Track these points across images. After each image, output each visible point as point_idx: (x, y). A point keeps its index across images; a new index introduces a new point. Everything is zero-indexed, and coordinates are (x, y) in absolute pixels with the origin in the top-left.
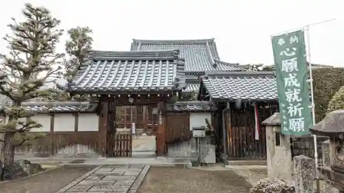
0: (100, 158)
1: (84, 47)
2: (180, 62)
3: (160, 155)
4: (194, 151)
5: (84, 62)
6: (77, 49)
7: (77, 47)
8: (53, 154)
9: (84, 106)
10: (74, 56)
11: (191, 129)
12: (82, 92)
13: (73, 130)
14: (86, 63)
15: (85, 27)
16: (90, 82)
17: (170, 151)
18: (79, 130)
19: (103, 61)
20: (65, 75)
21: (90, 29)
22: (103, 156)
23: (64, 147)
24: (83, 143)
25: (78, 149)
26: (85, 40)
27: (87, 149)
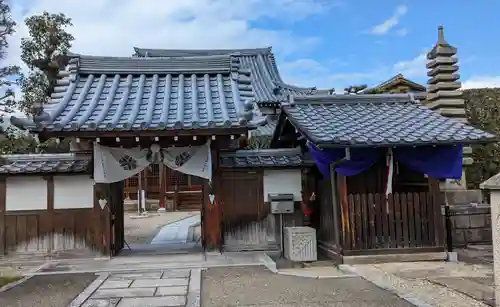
0: (99, 258)
1: (56, 53)
2: (243, 78)
3: (212, 249)
4: (272, 239)
5: (61, 78)
6: (44, 56)
7: (42, 52)
8: (6, 254)
9: (64, 162)
10: (37, 69)
11: (266, 200)
12: (63, 134)
13: (44, 206)
14: (65, 80)
15: (57, 13)
16: (76, 114)
17: (229, 240)
18: (55, 207)
19: (97, 76)
20: (23, 104)
21: (66, 18)
22: (104, 253)
23: (28, 239)
24: (65, 232)
25: (56, 242)
26: (58, 39)
27: (72, 242)
